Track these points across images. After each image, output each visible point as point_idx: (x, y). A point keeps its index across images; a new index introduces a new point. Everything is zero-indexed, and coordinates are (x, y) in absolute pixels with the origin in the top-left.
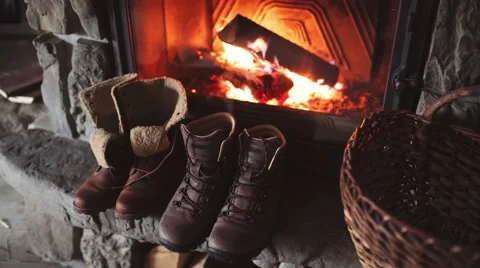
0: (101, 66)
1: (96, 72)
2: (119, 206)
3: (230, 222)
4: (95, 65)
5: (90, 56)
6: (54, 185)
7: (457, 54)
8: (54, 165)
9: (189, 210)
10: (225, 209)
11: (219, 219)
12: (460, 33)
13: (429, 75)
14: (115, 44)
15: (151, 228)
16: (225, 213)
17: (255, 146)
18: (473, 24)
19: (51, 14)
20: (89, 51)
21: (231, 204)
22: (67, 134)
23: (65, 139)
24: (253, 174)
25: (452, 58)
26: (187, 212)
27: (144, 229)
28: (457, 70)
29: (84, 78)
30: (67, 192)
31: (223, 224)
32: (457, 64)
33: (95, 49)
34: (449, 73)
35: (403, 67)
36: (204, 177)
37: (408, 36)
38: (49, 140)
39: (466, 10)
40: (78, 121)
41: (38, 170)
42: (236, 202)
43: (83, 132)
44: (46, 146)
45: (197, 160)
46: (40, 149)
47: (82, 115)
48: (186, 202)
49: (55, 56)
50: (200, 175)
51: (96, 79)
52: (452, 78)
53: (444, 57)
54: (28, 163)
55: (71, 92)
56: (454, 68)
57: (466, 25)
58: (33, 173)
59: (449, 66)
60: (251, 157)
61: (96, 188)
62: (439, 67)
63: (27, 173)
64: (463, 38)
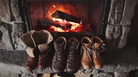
0: (22, 30)
1: (21, 31)
2: (40, 66)
3: (71, 64)
4: (21, 29)
5: (19, 27)
6: (16, 65)
7: (116, 16)
8: (13, 59)
9: (60, 63)
10: (68, 61)
11: (67, 64)
12: (116, 11)
13: (110, 21)
14: (26, 23)
15: (48, 70)
16: (69, 62)
17: (73, 44)
18: (119, 9)
19: (5, 17)
20: (19, 26)
21: (69, 59)
22: (12, 49)
23: (11, 51)
24: (74, 51)
25: (115, 16)
26: (59, 64)
27: (45, 70)
28: (116, 19)
29: (17, 33)
30: (20, 66)
31: (69, 65)
32: (116, 18)
33: (20, 25)
34: (114, 20)
35: (103, 19)
36: (62, 54)
37: (104, 12)
38: (7, 52)
39: (118, 6)
40: (15, 45)
41: (9, 62)
42: (70, 58)
43: (17, 48)
44: (6, 54)
45: (59, 50)
46: (5, 55)
47: (17, 43)
48: (58, 61)
49: (7, 28)
50: (61, 54)
51: (21, 33)
52: (115, 21)
53: (113, 17)
54: (4, 60)
55: (13, 38)
56: (115, 19)
57: (118, 9)
58: (7, 63)
59: (114, 18)
60: (72, 47)
61: (32, 63)
62: (112, 19)
63: (5, 63)
64: (117, 12)
